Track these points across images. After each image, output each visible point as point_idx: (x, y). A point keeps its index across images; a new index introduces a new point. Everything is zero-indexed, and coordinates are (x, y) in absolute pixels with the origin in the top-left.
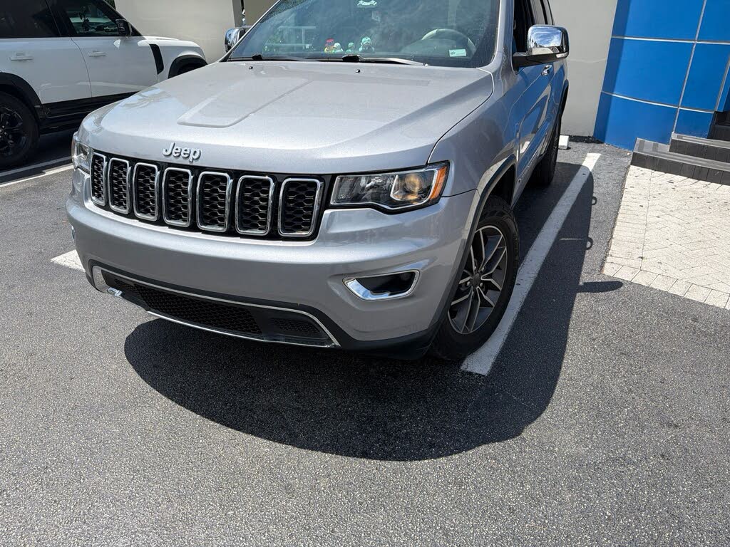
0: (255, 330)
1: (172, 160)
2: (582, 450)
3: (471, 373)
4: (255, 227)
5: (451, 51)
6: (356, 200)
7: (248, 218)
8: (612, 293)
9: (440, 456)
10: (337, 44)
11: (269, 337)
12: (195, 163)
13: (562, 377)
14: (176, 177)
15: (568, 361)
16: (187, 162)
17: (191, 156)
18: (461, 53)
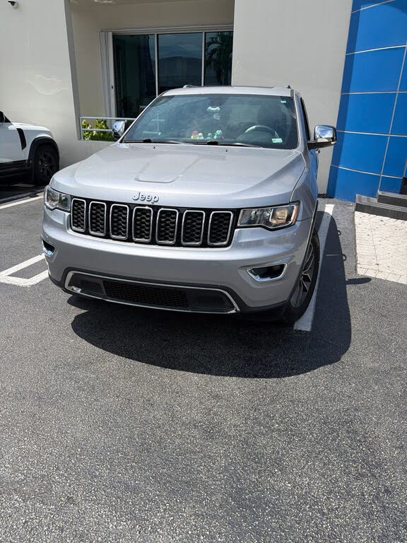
0: (185, 305)
1: (139, 202)
2: (377, 365)
3: (300, 331)
4: (193, 240)
5: (273, 140)
6: (251, 223)
7: (189, 235)
8: (367, 284)
9: (299, 374)
10: (200, 134)
11: (192, 309)
12: (155, 204)
13: (353, 330)
14: (142, 212)
15: (353, 321)
16: (150, 203)
17: (153, 199)
18: (279, 140)
